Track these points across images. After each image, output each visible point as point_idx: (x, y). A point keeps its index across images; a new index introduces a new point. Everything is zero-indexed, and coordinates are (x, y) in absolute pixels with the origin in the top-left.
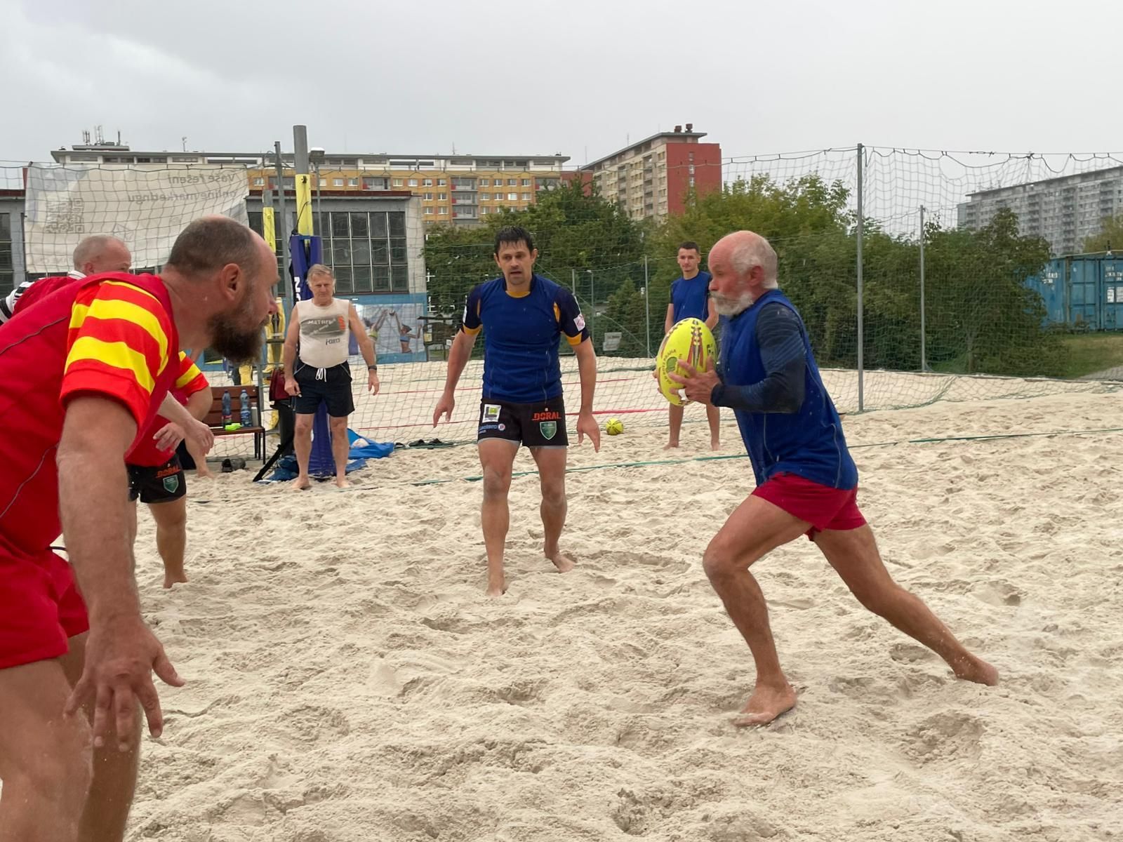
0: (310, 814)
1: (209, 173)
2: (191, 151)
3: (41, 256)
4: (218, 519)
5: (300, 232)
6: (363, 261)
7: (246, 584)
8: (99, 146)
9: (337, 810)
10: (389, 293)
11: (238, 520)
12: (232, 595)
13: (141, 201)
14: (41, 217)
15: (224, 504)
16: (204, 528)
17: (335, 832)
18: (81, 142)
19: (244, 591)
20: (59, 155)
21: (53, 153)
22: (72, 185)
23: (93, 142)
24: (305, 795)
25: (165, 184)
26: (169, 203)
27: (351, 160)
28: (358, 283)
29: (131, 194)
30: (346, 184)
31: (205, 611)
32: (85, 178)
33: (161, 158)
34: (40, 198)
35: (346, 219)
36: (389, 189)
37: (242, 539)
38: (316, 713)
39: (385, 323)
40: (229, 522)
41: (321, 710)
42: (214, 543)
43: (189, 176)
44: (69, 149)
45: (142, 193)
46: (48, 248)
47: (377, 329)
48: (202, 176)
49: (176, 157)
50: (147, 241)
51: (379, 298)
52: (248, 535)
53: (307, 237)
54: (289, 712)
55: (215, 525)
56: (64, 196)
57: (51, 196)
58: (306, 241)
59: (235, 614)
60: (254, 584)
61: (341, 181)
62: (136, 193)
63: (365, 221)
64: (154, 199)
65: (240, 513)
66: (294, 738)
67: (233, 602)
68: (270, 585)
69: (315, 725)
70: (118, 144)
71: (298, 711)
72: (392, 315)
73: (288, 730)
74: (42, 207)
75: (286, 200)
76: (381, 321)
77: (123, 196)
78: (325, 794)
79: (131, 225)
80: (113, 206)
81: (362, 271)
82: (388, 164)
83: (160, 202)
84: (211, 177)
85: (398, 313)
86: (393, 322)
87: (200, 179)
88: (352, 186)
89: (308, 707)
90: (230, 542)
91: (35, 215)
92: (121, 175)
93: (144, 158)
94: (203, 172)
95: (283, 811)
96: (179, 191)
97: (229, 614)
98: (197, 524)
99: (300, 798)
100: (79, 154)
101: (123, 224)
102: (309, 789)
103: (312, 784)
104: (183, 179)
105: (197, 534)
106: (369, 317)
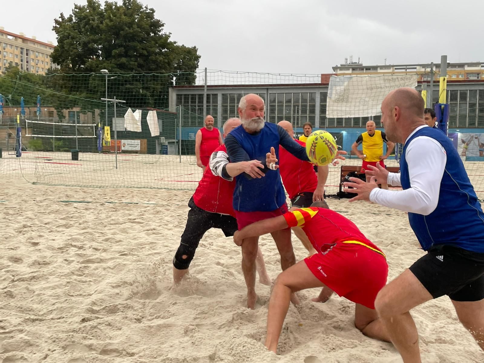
0: (438, 348)
1: (401, 77)
2: (388, 65)
3: (332, 111)
4: (395, 222)
5: (440, 102)
6: (463, 113)
7: (407, 251)
8: (351, 64)
9: (450, 349)
10: (475, 128)
11: (403, 224)
12: (402, 254)
13: (372, 89)
14: (333, 96)
15: (397, 217)
16: (389, 225)
17: (449, 357)
18: (344, 63)
19: (407, 254)
20: (335, 69)
21: (333, 68)
22: (346, 83)
23: (348, 63)
24: (436, 340)
25: (382, 82)
26: (383, 90)
27: (462, 65)
28: (460, 123)
29: (368, 86)
30: (458, 76)
31: (391, 259)
32: (351, 80)
33: (375, 68)
34: (334, 89)
35: (457, 93)
36: (480, 79)
37: (405, 232)
38: (440, 309)
39: (472, 142)
40: (399, 225)
41: (442, 309)
42: (393, 232)
43: (392, 78)
44: (339, 66)
45: (373, 86)
46: (335, 108)
47: (467, 145)
48: (397, 78)
49: (382, 67)
50: (373, 105)
51: (470, 130)
52: (408, 231)
53: (443, 104)
54: (427, 306)
55: (394, 225)
56: (342, 88)
57: (338, 88)
58: (442, 106)
59: (403, 262)
60: (411, 251)
61: (456, 76)
62: (370, 86)
63: (466, 94)
64: (377, 88)
65: (404, 221)
66: (430, 317)
67: (402, 257)
68: (418, 253)
69: (439, 314)
70: (358, 63)
71: (432, 306)
72: (476, 138)
73: (428, 313)
74: (334, 92)
75: (434, 85)
76: (470, 141)
77: (365, 87)
78: (445, 342)
79: (367, 99)
80: (360, 91)
81: (463, 117)
82: (480, 66)
83: (379, 90)
84: (402, 79)
85: (479, 137)
86: (476, 141)
87: (397, 80)
88: (461, 78)
89: (436, 306)
90: (400, 233)
91: (331, 95)
92: (365, 79)
93: (368, 68)
94: (399, 77)
95: (427, 345)
96: (387, 85)
97: (401, 262)
98: (386, 223)
99: (434, 341)
100: (343, 67)
101: (364, 98)
102: (437, 338)
103: (439, 337)
104: (389, 80)
105: (386, 227)
106: (464, 139)
